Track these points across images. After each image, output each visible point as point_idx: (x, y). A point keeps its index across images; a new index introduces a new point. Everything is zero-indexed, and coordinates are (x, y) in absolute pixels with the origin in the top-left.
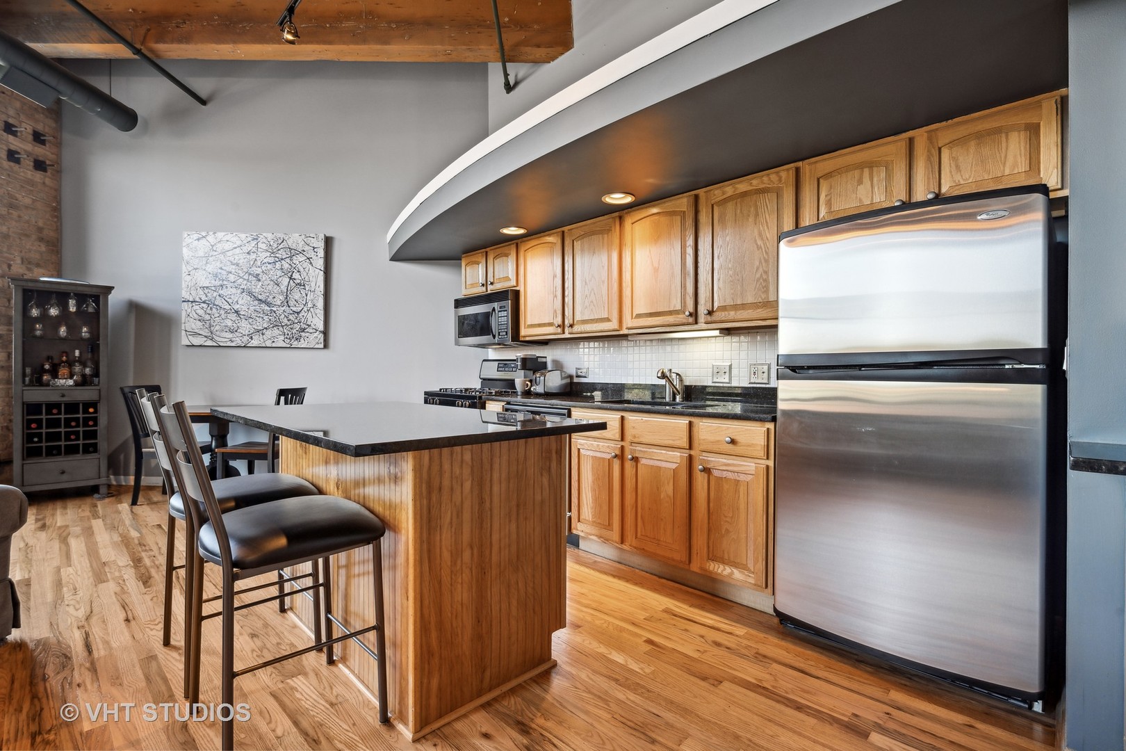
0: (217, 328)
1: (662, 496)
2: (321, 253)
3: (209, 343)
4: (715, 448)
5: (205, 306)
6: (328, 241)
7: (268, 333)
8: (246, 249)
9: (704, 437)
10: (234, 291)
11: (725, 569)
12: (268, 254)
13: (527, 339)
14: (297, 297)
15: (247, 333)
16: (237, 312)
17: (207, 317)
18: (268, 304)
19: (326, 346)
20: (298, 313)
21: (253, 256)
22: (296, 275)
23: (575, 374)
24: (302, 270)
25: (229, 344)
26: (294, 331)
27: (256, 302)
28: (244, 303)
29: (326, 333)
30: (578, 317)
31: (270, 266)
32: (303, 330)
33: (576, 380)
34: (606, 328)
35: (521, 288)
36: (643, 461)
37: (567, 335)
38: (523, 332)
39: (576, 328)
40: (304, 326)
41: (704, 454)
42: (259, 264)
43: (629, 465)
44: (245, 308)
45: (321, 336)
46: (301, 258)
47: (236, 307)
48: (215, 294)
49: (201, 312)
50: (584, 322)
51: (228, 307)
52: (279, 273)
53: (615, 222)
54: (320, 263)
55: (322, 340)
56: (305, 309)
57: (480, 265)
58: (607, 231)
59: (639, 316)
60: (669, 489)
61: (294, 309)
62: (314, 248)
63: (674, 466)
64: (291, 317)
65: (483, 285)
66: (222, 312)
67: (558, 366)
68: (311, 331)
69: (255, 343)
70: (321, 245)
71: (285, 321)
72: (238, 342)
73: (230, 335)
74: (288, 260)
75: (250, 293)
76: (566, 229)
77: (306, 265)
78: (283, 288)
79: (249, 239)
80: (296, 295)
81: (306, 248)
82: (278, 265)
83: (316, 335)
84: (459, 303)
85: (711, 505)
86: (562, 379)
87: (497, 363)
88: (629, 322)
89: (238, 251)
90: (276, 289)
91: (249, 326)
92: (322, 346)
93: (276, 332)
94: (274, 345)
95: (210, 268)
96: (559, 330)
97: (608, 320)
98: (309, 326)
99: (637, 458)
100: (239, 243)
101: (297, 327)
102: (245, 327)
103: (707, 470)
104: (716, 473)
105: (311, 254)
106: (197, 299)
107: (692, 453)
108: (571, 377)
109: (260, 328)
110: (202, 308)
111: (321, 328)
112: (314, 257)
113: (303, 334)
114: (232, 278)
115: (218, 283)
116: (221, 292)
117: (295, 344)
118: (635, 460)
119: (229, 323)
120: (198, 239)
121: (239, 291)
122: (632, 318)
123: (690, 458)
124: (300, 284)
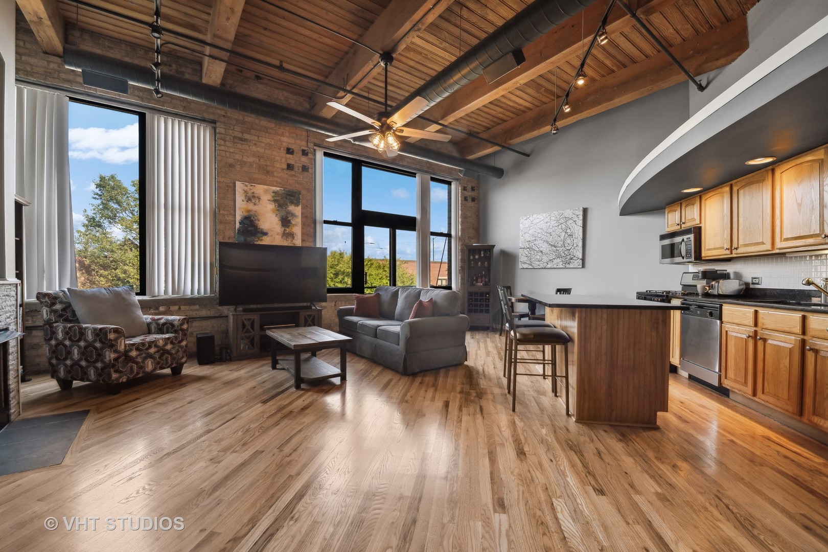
0: (533, 260)
1: (781, 366)
2: (581, 217)
3: (530, 267)
4: (821, 335)
5: (528, 250)
6: (585, 211)
7: (555, 261)
8: (545, 221)
9: (812, 327)
10: (540, 241)
11: (825, 423)
12: (555, 222)
13: (707, 258)
14: (569, 242)
15: (546, 261)
16: (541, 252)
17: (529, 255)
18: (555, 247)
19: (583, 266)
20: (569, 250)
21: (549, 224)
22: (568, 231)
23: (750, 282)
24: (571, 228)
25: (538, 267)
26: (567, 259)
27: (550, 246)
28: (545, 247)
29: (583, 260)
30: (741, 242)
31: (556, 228)
32: (572, 259)
33: (752, 286)
34: (761, 249)
35: (702, 225)
36: (770, 342)
37: (734, 255)
38: (705, 254)
39: (739, 251)
40: (572, 257)
41: (814, 339)
42: (551, 227)
44: (545, 249)
45: (581, 261)
46: (571, 221)
47: (541, 249)
48: (533, 244)
49: (527, 253)
50: (746, 245)
51: (538, 250)
52: (560, 231)
53: (768, 174)
54: (580, 223)
55: (581, 264)
56: (573, 248)
57: (677, 212)
58: (762, 180)
59: (787, 239)
60: (786, 362)
61: (567, 248)
62: (577, 215)
63: (790, 346)
64: (566, 252)
65: (678, 225)
66: (535, 252)
67: (738, 276)
68: (576, 259)
69: (549, 266)
70: (581, 213)
71: (563, 255)
72: (542, 266)
73: (538, 263)
74: (564, 224)
75: (547, 242)
76: (733, 182)
77: (574, 225)
78: (562, 238)
79: (547, 216)
80: (569, 241)
81: (574, 216)
82: (560, 227)
83: (578, 261)
84: (663, 237)
85: (818, 376)
86: (740, 285)
87: (693, 274)
88: (779, 244)
89: (542, 222)
90: (559, 239)
91: (546, 258)
92: (581, 267)
93: (559, 260)
94: (558, 267)
95: (531, 232)
96: (728, 252)
97: (763, 243)
98: (575, 256)
99: (765, 339)
100: (543, 218)
101: (569, 257)
102: (545, 259)
103: (816, 351)
104: (822, 354)
105: (576, 219)
106: (526, 247)
107: (806, 338)
108: (747, 284)
109: (551, 259)
110: (527, 251)
111: (580, 256)
112: (577, 220)
113: (571, 261)
114: (539, 235)
115: (534, 239)
116: (535, 243)
117: (568, 266)
119: (538, 257)
120: (526, 220)
121: (542, 242)
122: (781, 241)
123: (803, 342)
124: (570, 235)
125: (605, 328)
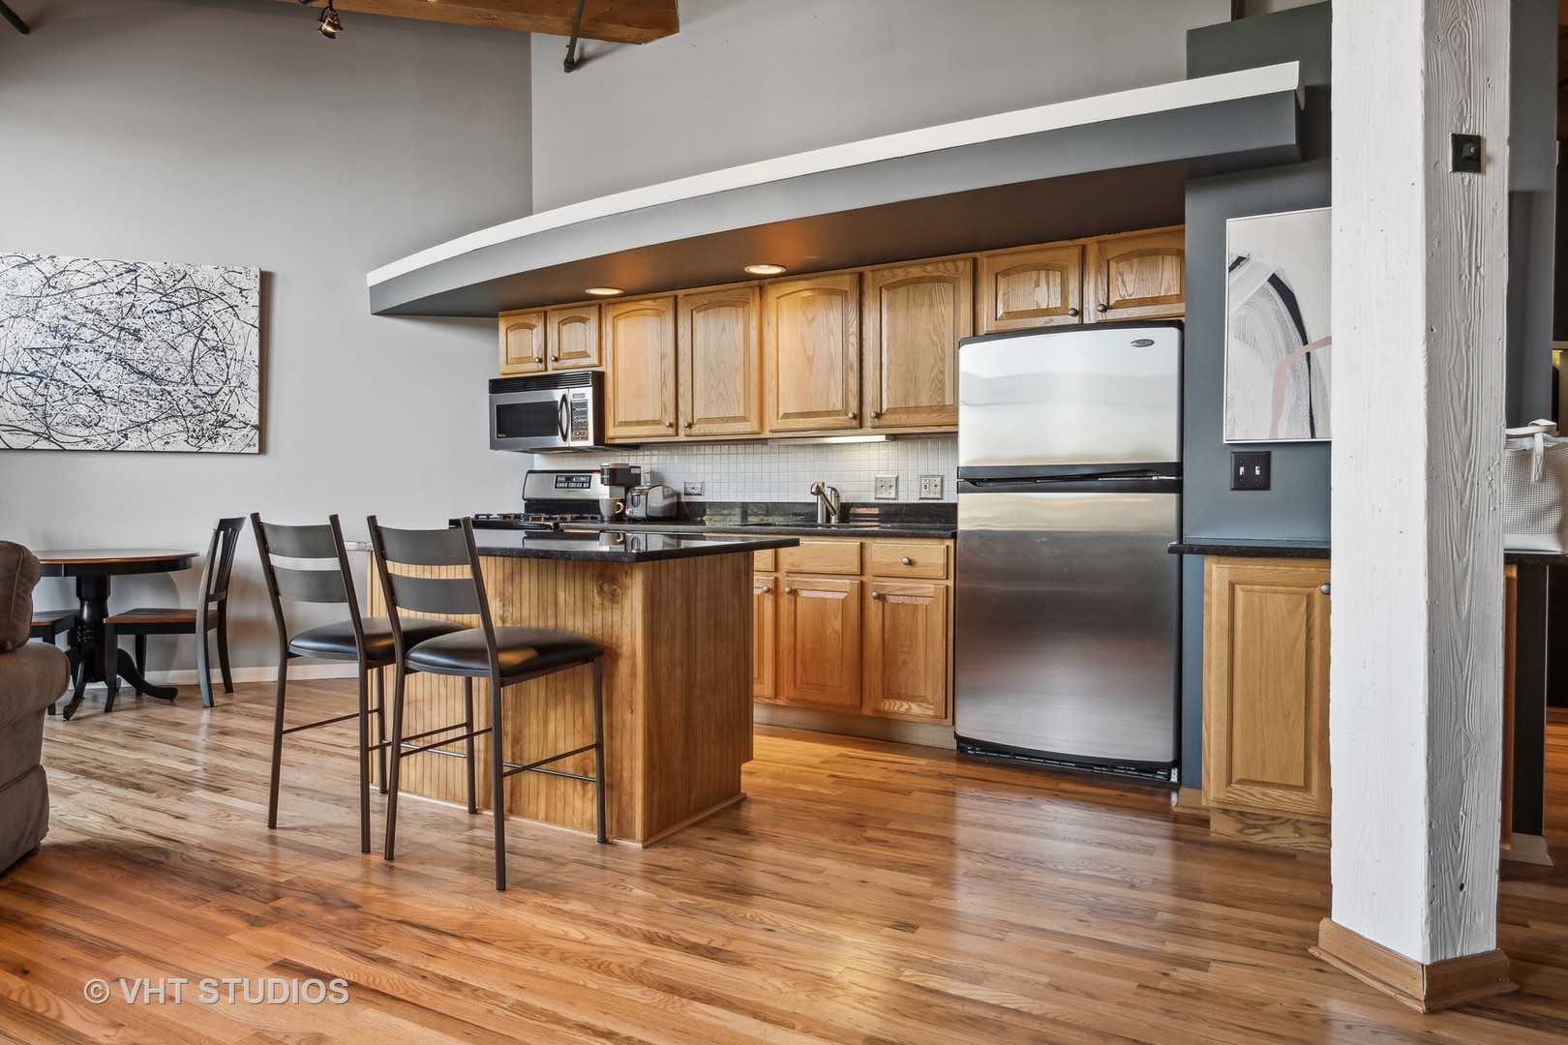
0: (59, 418)
1: (828, 632)
2: (254, 298)
3: (43, 444)
4: (891, 571)
5: (34, 381)
6: (266, 279)
7: (157, 429)
8: (113, 287)
9: (877, 560)
10: (91, 356)
11: (902, 705)
12: (157, 297)
13: (617, 441)
14: (210, 370)
15: (117, 427)
16: (97, 392)
17: (39, 400)
18: (158, 380)
19: (262, 450)
20: (213, 396)
21: (128, 299)
22: (208, 334)
23: (682, 491)
24: (219, 325)
25: (82, 446)
26: (206, 425)
27: (135, 377)
28: (110, 377)
29: (262, 428)
30: (699, 414)
31: (159, 318)
32: (222, 424)
33: (684, 499)
34: (741, 430)
35: (607, 368)
36: (804, 594)
37: (682, 438)
38: (612, 432)
39: (696, 430)
40: (222, 417)
41: (878, 579)
42: (139, 312)
43: (785, 601)
44: (113, 386)
45: (255, 435)
46: (218, 305)
47: (95, 384)
48: (54, 361)
49: (26, 392)
50: (708, 421)
51: (79, 384)
52: (178, 329)
53: (754, 293)
54: (252, 314)
55: (256, 440)
56: (226, 389)
57: (534, 331)
58: (743, 303)
59: (787, 416)
60: (836, 624)
61: (206, 389)
62: (242, 290)
63: (842, 596)
64: (199, 402)
65: (540, 361)
66: (69, 392)
67: (657, 479)
68: (237, 425)
69: (132, 443)
70: (255, 285)
71: (190, 408)
72: (100, 442)
73: (85, 432)
74: (194, 308)
75: (123, 361)
76: (680, 293)
77: (228, 316)
78: (186, 353)
79: (121, 270)
80: (210, 365)
81: (228, 289)
82: (175, 316)
83: (245, 431)
84: (497, 386)
85: (886, 636)
86: (665, 497)
87: (555, 475)
88: (772, 422)
89: (98, 288)
90: (172, 356)
91: (120, 416)
92: (256, 450)
93: (172, 426)
94: (168, 448)
95: (44, 316)
96: (671, 431)
97: (744, 419)
98: (233, 417)
99: (796, 590)
100: (100, 276)
101: (211, 418)
102: (113, 418)
103: (881, 597)
104: (891, 599)
105: (236, 299)
106: (18, 369)
107: (864, 579)
108: (678, 495)
109: (142, 419)
110: (29, 385)
111: (255, 420)
112: (242, 305)
113: (222, 430)
114: (87, 334)
115: (59, 342)
116: (65, 358)
117: (207, 446)
118: (794, 593)
119: (83, 411)
120: (19, 266)
121: (101, 358)
122: (778, 418)
123: (862, 585)
124: (216, 349)
125: (679, 600)
